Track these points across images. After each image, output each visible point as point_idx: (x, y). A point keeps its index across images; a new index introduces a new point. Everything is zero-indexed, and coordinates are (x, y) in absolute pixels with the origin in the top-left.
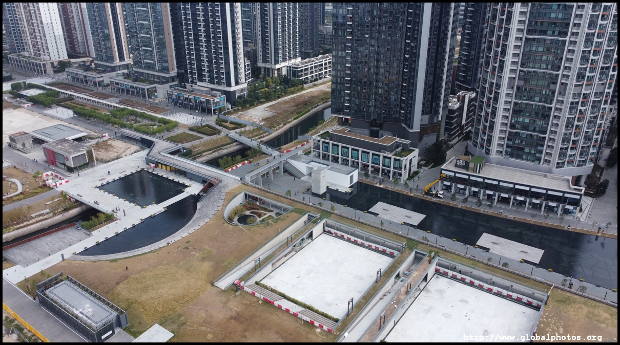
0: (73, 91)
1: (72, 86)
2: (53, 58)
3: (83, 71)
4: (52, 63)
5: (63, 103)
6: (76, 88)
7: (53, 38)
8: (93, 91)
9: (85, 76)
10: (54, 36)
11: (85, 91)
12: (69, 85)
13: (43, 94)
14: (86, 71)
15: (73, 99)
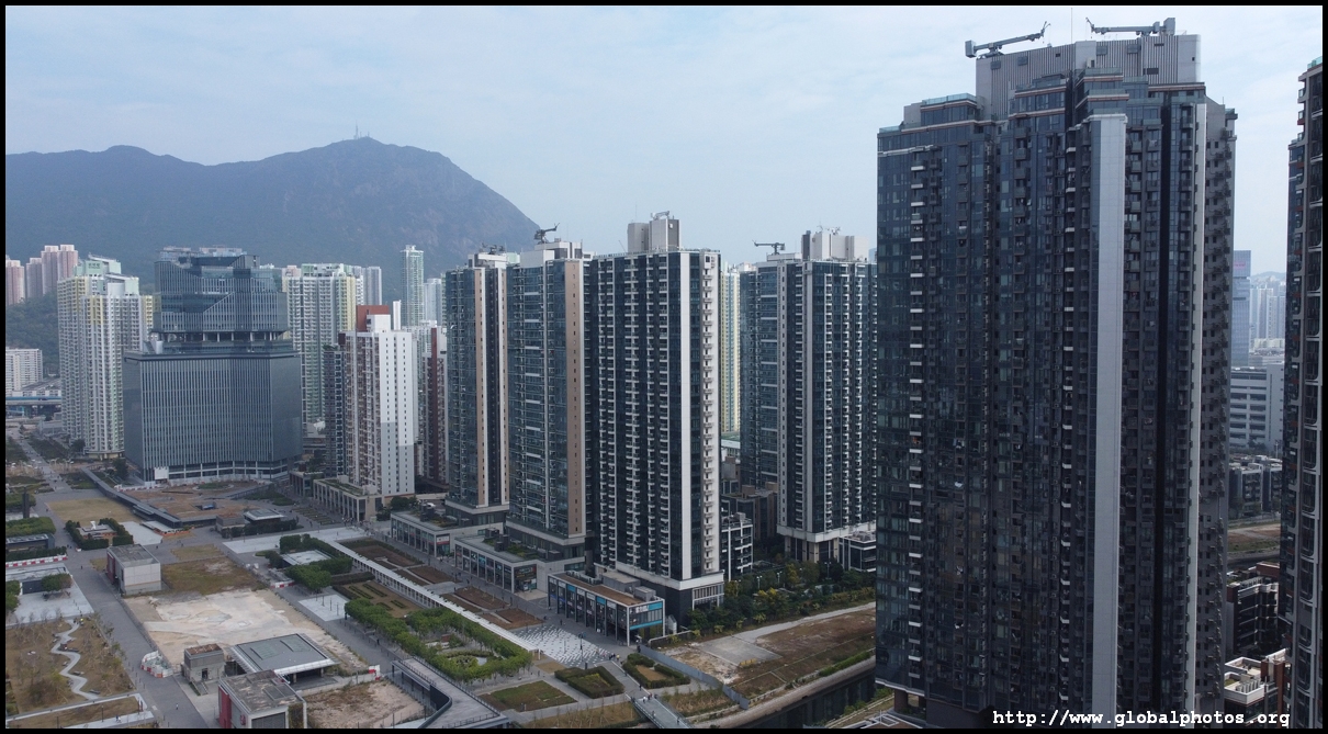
0: (385, 560)
1: (391, 548)
2: (385, 492)
3: (418, 520)
4: (378, 501)
5: (347, 587)
6: (394, 555)
7: (393, 451)
8: (421, 563)
9: (418, 531)
10: (397, 448)
11: (408, 562)
12: (385, 546)
13: (320, 562)
14: (426, 521)
15: (372, 578)
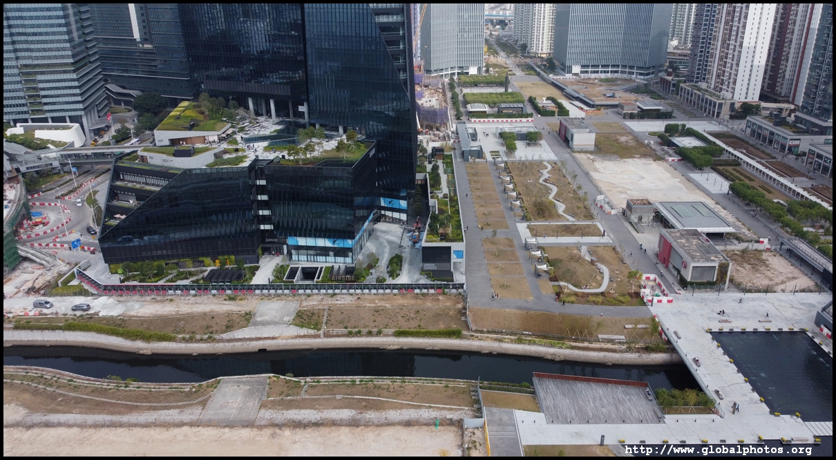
0: (745, 151)
1: (747, 143)
2: (736, 97)
3: (771, 124)
4: (732, 105)
5: (721, 168)
6: (751, 148)
7: (749, 68)
8: (775, 158)
9: (772, 133)
10: (752, 66)
11: (763, 156)
12: (742, 140)
13: (700, 147)
14: (778, 125)
15: (739, 164)
